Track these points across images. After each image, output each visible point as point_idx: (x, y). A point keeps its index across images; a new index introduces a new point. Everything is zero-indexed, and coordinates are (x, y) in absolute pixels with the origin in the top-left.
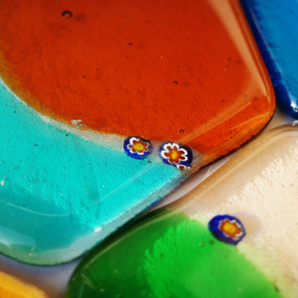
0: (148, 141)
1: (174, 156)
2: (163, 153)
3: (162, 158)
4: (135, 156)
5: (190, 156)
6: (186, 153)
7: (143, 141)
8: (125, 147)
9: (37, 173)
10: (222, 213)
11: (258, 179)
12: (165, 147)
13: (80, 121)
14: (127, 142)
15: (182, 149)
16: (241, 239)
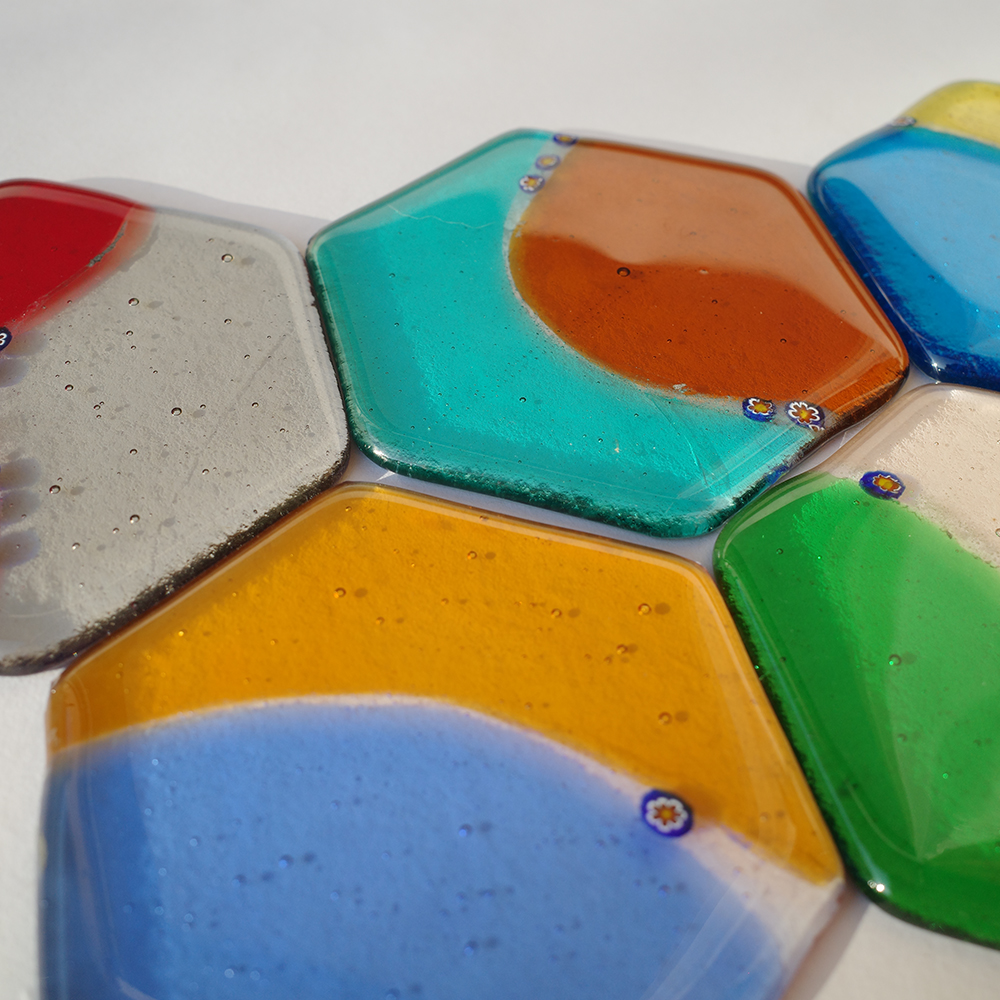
0: (770, 401)
1: (804, 415)
2: (790, 412)
3: (790, 417)
4: (758, 418)
5: (821, 415)
6: (817, 412)
7: (763, 401)
8: (745, 409)
9: (643, 446)
10: (875, 470)
11: (905, 442)
12: (792, 406)
13: (684, 385)
14: (746, 404)
15: (811, 408)
16: (900, 493)
